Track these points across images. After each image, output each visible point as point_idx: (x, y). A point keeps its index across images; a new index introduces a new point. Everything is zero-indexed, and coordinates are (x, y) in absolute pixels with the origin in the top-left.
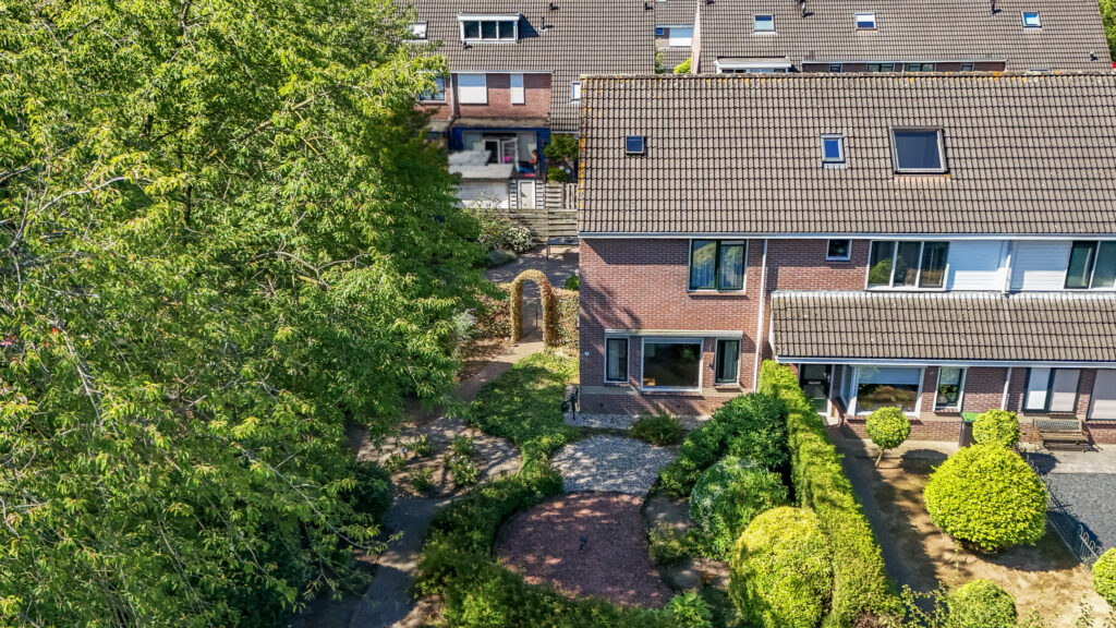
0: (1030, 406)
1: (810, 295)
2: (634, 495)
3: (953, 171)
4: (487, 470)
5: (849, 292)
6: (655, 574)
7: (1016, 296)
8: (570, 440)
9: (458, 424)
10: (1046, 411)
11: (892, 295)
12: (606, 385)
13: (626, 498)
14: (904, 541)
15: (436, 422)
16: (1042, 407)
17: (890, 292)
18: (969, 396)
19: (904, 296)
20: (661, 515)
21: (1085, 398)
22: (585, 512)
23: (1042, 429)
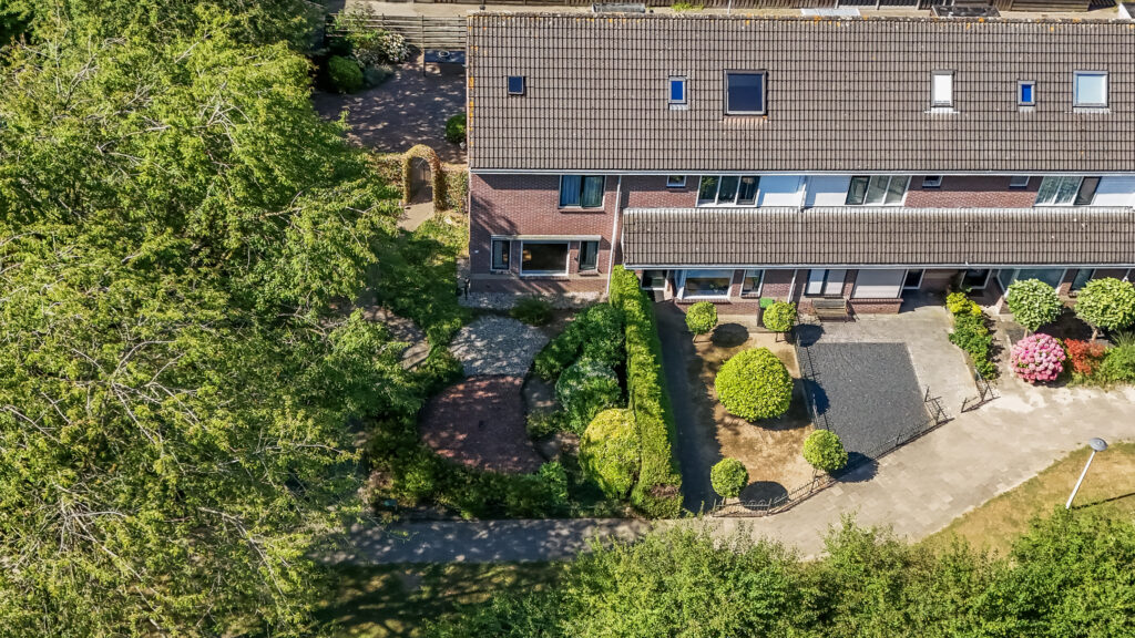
0: (810, 292)
1: (654, 211)
3: (770, 113)
4: (403, 353)
5: (683, 209)
7: (809, 211)
8: (465, 322)
10: (822, 294)
11: (716, 211)
12: (492, 273)
14: (700, 409)
16: (818, 292)
17: (714, 207)
18: (766, 286)
19: (725, 211)
21: (849, 286)
22: (480, 393)
23: (820, 306)
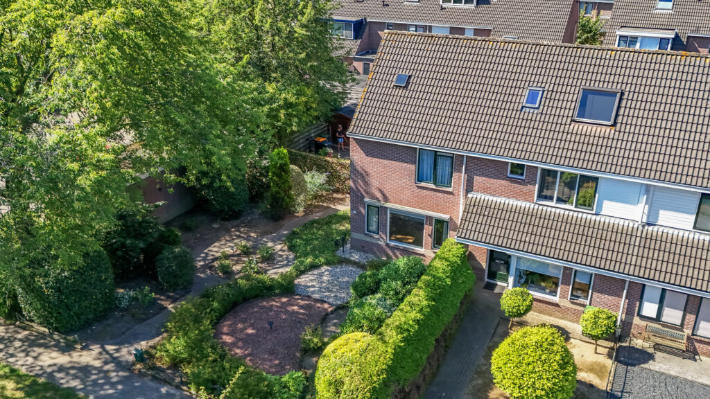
0: (644, 313)
3: (618, 125)
7: (651, 228)
10: (658, 319)
11: (553, 210)
12: (366, 235)
17: (552, 208)
19: (562, 212)
21: (691, 318)
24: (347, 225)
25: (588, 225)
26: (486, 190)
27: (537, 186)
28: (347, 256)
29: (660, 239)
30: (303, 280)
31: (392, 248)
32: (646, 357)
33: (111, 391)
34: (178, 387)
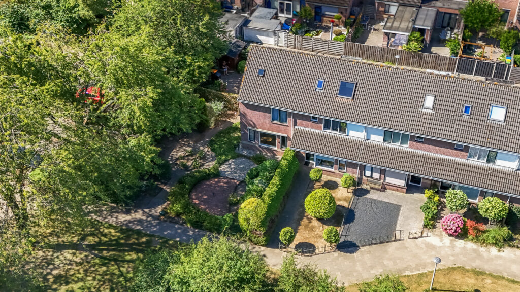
0: (366, 175)
1: (306, 129)
2: (238, 181)
3: (355, 99)
4: (205, 164)
5: (318, 130)
6: (228, 206)
7: (368, 141)
8: (232, 158)
9: (205, 145)
11: (330, 134)
12: (249, 142)
13: (235, 181)
15: (200, 143)
16: (370, 176)
17: (329, 132)
18: (348, 168)
19: (334, 135)
20: (241, 189)
21: (383, 176)
22: (222, 184)
23: (370, 182)
24: (238, 134)
25: (344, 140)
26: (302, 125)
27: (323, 125)
28: (241, 153)
29: (371, 146)
30: (223, 168)
31: (262, 148)
32: (367, 192)
33: (155, 229)
34: (182, 224)
